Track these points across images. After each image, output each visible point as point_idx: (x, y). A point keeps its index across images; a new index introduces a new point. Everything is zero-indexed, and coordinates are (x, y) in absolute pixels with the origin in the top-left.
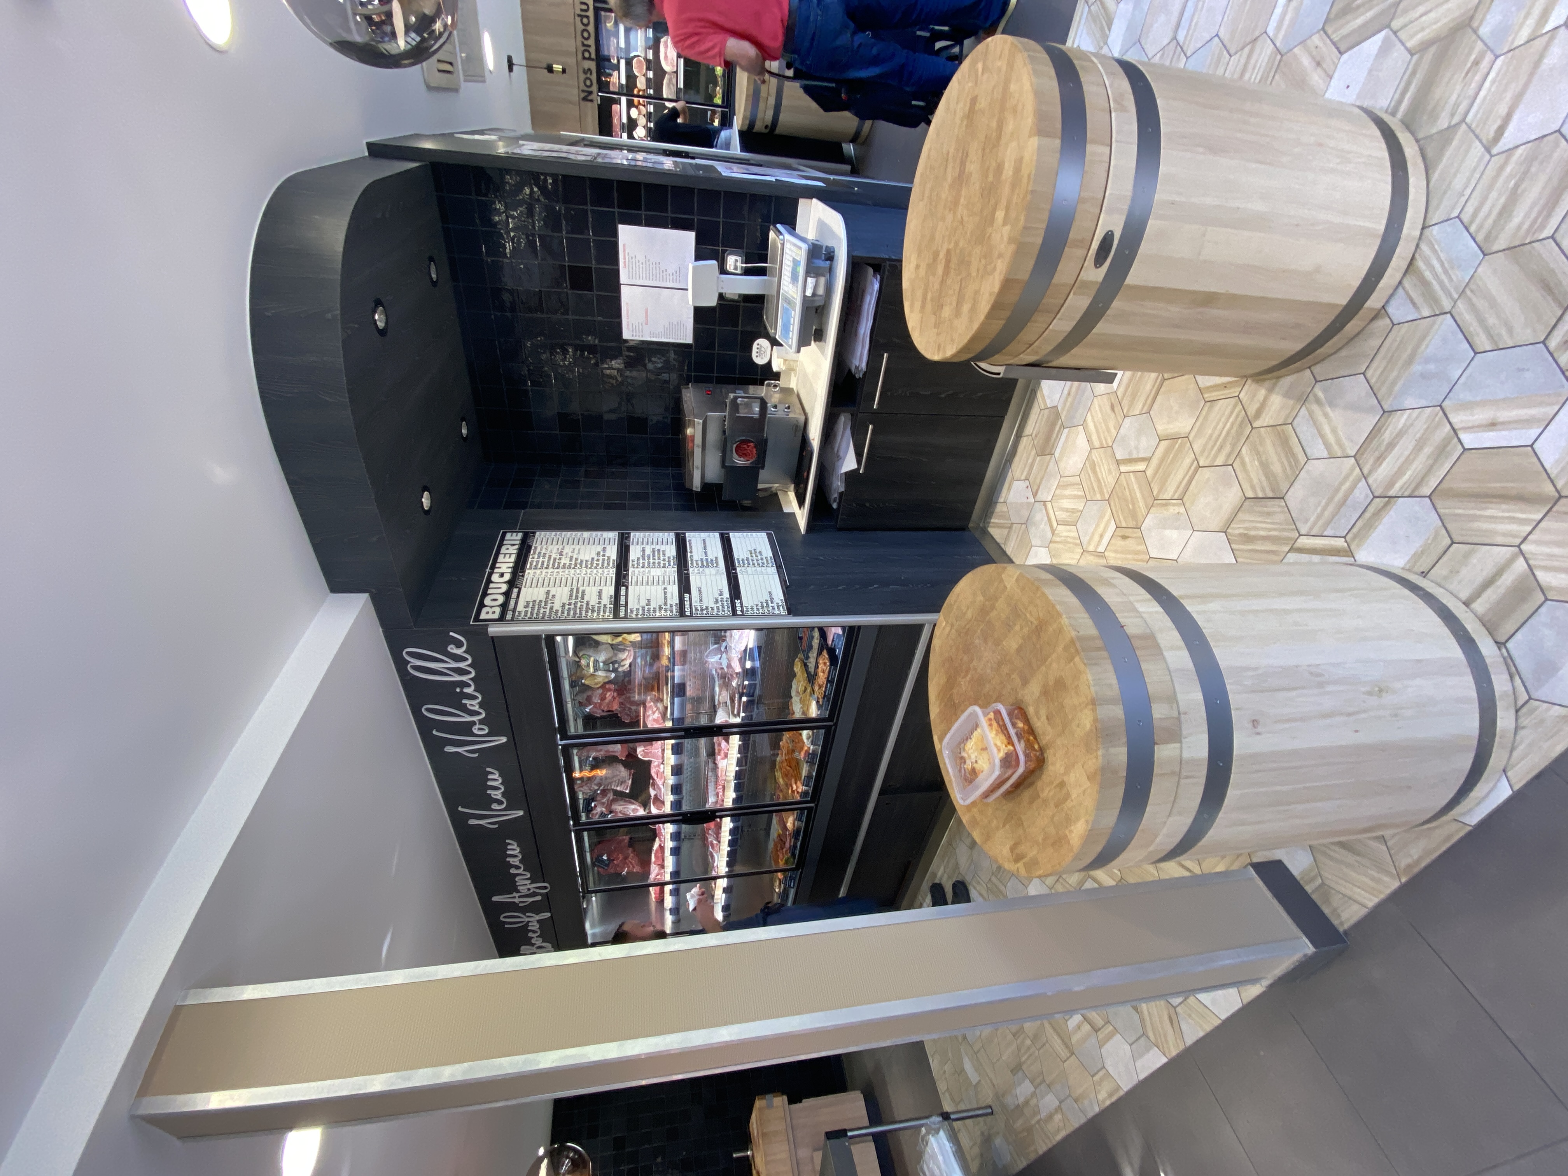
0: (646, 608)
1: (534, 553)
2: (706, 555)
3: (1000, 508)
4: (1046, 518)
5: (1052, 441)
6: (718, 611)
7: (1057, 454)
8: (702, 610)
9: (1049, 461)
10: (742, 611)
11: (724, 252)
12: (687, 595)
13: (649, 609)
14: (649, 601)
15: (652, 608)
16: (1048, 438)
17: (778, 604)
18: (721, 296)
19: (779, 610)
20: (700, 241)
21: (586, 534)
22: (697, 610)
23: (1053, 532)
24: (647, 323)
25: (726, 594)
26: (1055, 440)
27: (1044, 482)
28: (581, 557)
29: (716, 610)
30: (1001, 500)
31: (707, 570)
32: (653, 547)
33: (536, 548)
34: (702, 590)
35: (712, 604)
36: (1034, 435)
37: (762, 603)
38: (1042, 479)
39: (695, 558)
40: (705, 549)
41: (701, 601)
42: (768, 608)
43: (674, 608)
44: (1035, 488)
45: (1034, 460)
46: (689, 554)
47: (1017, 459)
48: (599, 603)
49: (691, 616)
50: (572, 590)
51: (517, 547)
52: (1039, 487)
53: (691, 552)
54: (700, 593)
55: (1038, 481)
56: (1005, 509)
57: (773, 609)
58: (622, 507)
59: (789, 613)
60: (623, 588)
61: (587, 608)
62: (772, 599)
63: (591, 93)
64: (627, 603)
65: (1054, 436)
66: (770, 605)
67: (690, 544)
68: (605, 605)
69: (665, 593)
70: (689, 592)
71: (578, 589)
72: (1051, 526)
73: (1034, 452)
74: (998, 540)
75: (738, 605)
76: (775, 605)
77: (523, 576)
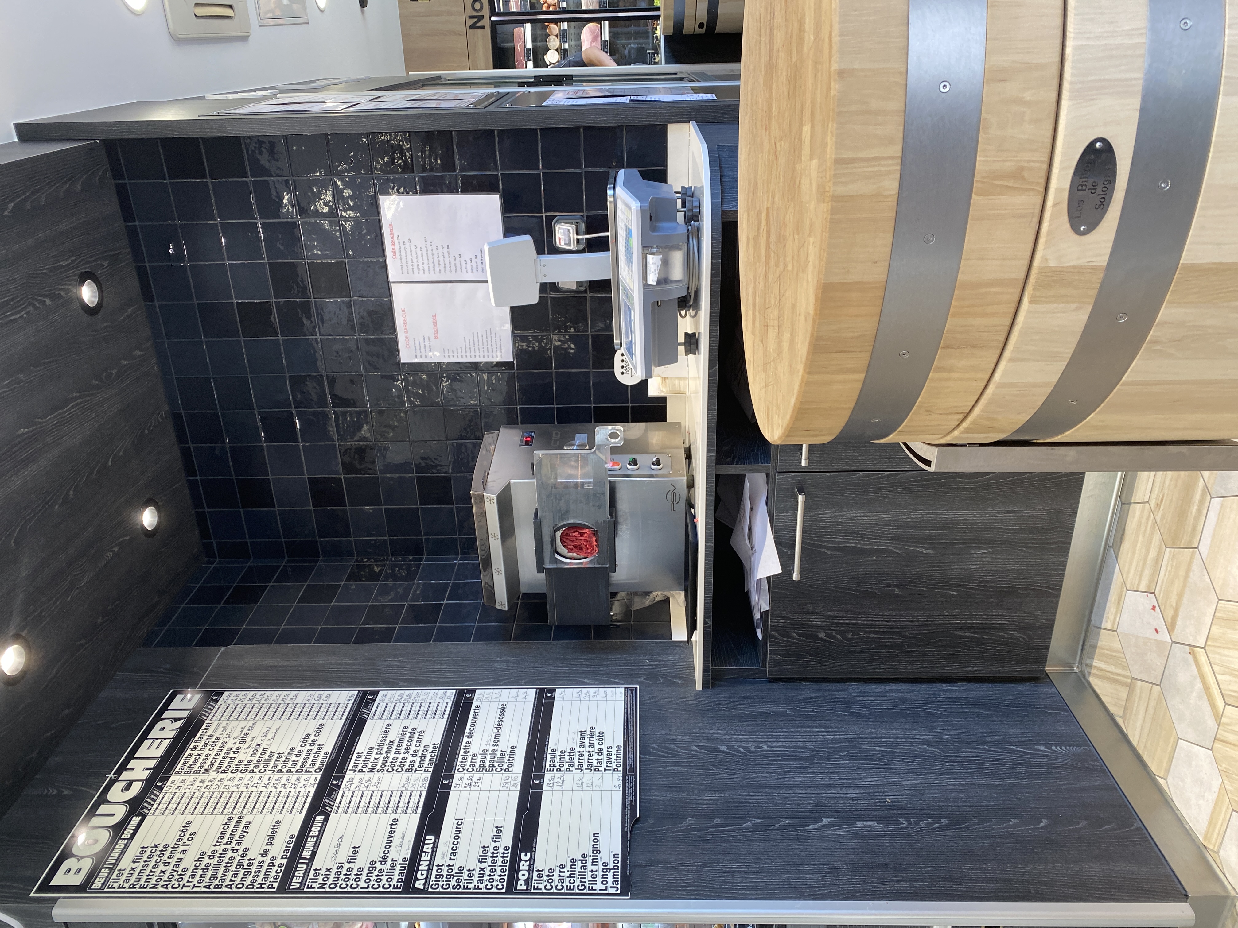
0: (346, 866)
1: (201, 737)
2: (496, 743)
3: (1104, 640)
4: (1199, 685)
5: (1191, 520)
6: (480, 881)
7: (1204, 548)
8: (450, 876)
9: (1190, 564)
10: (527, 882)
11: (550, 219)
12: (431, 839)
13: (350, 870)
14: (355, 850)
15: (355, 866)
16: (1181, 514)
17: (605, 864)
18: (545, 287)
19: (605, 882)
20: (507, 207)
21: (303, 696)
22: (439, 876)
23: (1218, 718)
24: (436, 337)
25: (507, 839)
26: (1197, 518)
27: (1185, 600)
28: (274, 748)
29: (476, 878)
30: (1107, 624)
31: (487, 776)
32: (406, 723)
33: (208, 726)
34: (465, 828)
35: (472, 864)
36: (1153, 503)
37: (573, 861)
38: (1180, 595)
39: (475, 748)
40: (499, 727)
41: (454, 853)
42: (582, 875)
43: (398, 868)
44: (1170, 613)
45: (1160, 554)
46: (465, 739)
47: (1126, 547)
48: (265, 853)
49: (424, 891)
50: (230, 819)
51: (179, 724)
52: (1176, 610)
53: (470, 735)
54: (458, 831)
55: (1174, 598)
56: (1117, 645)
57: (594, 877)
58: (385, 637)
59: (624, 892)
60: (320, 818)
61: (240, 865)
62: (596, 851)
63: (481, 18)
64: (314, 854)
65: (1194, 510)
66: (590, 867)
67: (475, 715)
68: (273, 859)
69: (392, 832)
70: (437, 834)
71: (240, 818)
72: (1213, 705)
73: (1157, 537)
74: (1112, 709)
75: (524, 866)
76: (600, 867)
77: (161, 788)
